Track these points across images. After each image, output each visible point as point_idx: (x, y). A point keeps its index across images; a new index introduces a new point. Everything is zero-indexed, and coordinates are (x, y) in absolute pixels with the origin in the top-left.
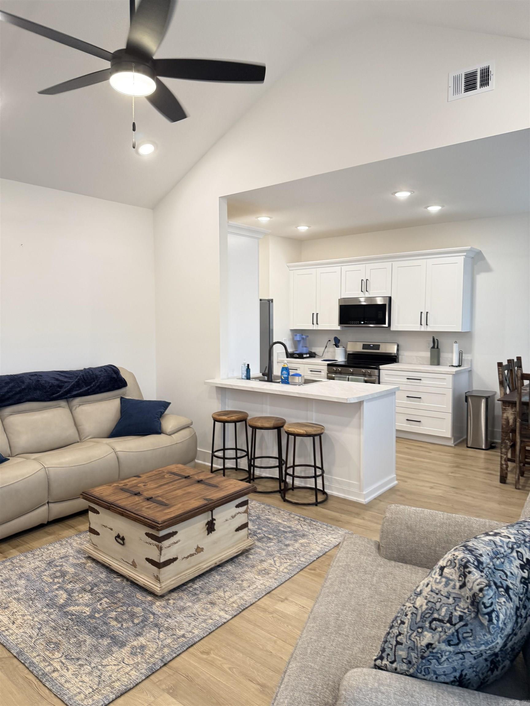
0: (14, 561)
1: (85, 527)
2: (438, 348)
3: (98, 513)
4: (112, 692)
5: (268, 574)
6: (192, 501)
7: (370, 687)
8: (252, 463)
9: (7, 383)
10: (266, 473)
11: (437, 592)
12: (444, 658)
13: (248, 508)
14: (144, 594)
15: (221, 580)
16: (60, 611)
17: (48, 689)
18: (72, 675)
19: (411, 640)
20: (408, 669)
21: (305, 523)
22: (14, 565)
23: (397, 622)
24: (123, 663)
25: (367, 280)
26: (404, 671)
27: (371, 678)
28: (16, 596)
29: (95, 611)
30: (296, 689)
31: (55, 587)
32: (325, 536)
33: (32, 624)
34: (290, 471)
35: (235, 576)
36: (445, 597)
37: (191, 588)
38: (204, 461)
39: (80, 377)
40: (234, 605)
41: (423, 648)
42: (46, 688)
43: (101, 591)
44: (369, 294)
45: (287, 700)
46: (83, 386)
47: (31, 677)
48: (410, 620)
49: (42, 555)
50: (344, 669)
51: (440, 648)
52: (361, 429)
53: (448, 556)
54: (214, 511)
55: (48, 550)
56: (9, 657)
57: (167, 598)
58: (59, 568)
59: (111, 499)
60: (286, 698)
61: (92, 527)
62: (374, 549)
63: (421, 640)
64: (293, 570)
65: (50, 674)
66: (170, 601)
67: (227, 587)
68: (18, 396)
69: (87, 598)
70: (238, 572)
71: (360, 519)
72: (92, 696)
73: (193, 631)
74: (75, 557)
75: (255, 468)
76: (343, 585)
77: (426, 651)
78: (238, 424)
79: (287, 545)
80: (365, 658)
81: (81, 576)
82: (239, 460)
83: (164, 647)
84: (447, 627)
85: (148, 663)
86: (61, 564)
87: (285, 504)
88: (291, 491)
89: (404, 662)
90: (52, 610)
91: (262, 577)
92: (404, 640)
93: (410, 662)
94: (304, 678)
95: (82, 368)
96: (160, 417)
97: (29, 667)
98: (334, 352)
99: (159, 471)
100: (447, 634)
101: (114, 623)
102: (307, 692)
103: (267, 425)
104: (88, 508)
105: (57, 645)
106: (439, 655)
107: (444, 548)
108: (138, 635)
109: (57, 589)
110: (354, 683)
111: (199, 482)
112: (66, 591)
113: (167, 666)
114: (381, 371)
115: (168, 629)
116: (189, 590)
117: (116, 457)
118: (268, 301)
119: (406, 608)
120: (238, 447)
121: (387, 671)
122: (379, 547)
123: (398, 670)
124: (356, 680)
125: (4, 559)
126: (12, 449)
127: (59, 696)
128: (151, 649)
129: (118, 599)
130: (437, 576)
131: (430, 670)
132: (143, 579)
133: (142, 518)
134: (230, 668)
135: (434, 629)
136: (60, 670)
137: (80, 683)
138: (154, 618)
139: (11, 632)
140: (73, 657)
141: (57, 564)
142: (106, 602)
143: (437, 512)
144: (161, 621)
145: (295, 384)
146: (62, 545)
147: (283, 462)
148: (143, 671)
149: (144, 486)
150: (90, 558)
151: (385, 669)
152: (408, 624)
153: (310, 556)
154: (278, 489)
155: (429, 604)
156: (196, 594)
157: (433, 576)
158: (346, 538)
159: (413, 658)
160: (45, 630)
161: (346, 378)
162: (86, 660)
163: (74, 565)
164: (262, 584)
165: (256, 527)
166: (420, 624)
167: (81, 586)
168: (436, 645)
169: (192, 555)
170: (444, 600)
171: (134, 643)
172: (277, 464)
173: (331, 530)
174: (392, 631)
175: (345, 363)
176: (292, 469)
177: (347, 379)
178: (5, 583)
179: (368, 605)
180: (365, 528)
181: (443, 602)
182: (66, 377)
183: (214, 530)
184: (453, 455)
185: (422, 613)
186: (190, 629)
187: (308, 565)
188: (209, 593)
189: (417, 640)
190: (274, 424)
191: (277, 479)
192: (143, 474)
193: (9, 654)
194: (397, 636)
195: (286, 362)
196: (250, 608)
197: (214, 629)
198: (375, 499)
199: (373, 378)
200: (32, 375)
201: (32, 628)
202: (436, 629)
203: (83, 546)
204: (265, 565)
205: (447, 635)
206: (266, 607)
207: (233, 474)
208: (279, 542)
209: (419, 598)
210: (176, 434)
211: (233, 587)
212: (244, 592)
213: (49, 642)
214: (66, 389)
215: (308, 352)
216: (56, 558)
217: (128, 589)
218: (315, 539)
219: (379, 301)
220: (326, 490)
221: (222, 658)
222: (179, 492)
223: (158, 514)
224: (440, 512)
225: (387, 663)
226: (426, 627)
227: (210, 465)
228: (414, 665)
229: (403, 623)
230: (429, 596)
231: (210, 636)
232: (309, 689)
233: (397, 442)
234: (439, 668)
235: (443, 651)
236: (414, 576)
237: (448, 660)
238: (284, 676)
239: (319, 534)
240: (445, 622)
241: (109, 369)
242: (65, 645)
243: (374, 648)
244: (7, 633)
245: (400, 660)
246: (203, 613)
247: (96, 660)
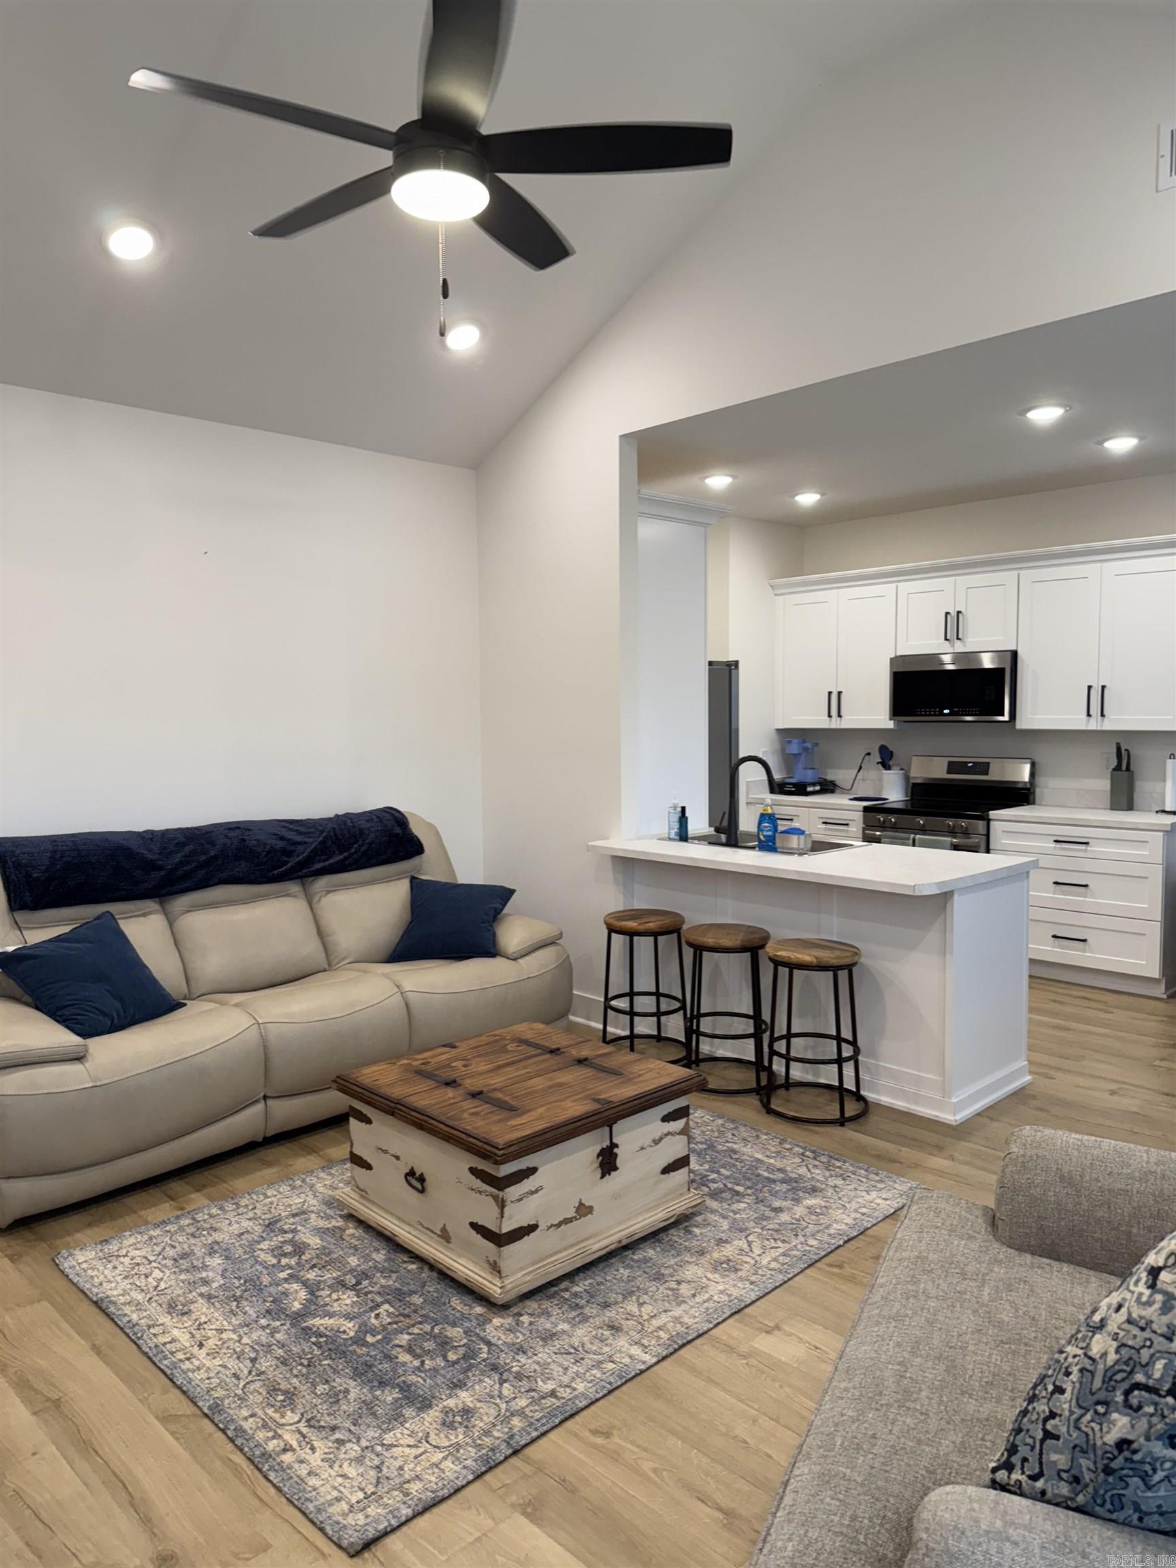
0: (199, 1217)
1: (342, 1151)
2: (1128, 769)
3: (368, 1121)
4: (405, 1503)
5: (736, 1270)
6: (568, 1103)
7: (984, 1527)
8: (695, 1028)
9: (181, 845)
10: (725, 1050)
11: (1142, 1323)
12: (1160, 1475)
13: (687, 1124)
14: (467, 1299)
15: (631, 1279)
16: (293, 1325)
17: (274, 1485)
18: (322, 1460)
19: (1079, 1429)
20: (1073, 1496)
21: (817, 1163)
22: (199, 1225)
23: (1046, 1389)
24: (427, 1442)
25: (959, 612)
26: (1061, 1500)
27: (986, 1508)
28: (204, 1289)
29: (365, 1329)
30: (811, 1522)
31: (283, 1275)
32: (864, 1194)
33: (238, 1350)
34: (781, 1047)
35: (663, 1271)
36: (1163, 1335)
37: (568, 1293)
38: (588, 1018)
39: (329, 831)
40: (662, 1334)
41: (1108, 1448)
42: (269, 1485)
43: (376, 1289)
44: (965, 646)
45: (791, 1544)
46: (334, 853)
47: (238, 1459)
48: (1077, 1385)
49: (255, 1208)
50: (919, 1485)
51: (1150, 1453)
52: (948, 956)
53: (1169, 1245)
54: (615, 1127)
55: (267, 1197)
56: (194, 1415)
57: (515, 1310)
58: (290, 1236)
59: (398, 1092)
60: (790, 1540)
61: (356, 1151)
62: (981, 1224)
63: (1105, 1430)
64: (792, 1266)
65: (278, 1455)
66: (521, 1318)
67: (646, 1294)
68: (201, 873)
69: (348, 1302)
70: (668, 1264)
71: (945, 1158)
72: (364, 1508)
73: (573, 1385)
74: (322, 1214)
75: (701, 1038)
76: (911, 1300)
77: (1115, 1458)
78: (662, 939)
79: (778, 1210)
80: (968, 1465)
81: (335, 1256)
82: (663, 1018)
83: (513, 1415)
84: (1167, 1404)
85: (479, 1447)
86: (293, 1227)
87: (771, 1119)
88: (782, 1092)
89: (1062, 1479)
90: (278, 1323)
91: (722, 1276)
92: (1064, 1429)
93: (1077, 1480)
94: (828, 1500)
95: (332, 815)
96: (494, 921)
97: (236, 1437)
98: (880, 780)
99: (495, 1035)
100: (1167, 1420)
101: (405, 1357)
102: (837, 1530)
103: (726, 942)
104: (347, 1110)
105: (291, 1397)
106: (1148, 1468)
107: (1150, 1229)
108: (456, 1386)
109: (286, 1280)
110: (947, 1516)
111: (581, 1062)
112: (305, 1284)
113: (520, 1455)
114: (992, 823)
115: (519, 1376)
116: (562, 1297)
117: (403, 1005)
118: (728, 665)
119: (1066, 1359)
120: (661, 991)
121: (1022, 1495)
122: (993, 1222)
123: (1049, 1495)
124: (952, 1510)
125: (179, 1213)
126: (192, 983)
127: (296, 1502)
128: (485, 1418)
129: (412, 1307)
130: (1142, 1288)
131: (1124, 1500)
132: (465, 1267)
133: (463, 1136)
134: (655, 1470)
135: (1135, 1407)
136: (298, 1449)
137: (340, 1480)
138: (489, 1353)
139: (197, 1363)
140: (322, 1423)
141: (286, 1227)
142: (389, 1314)
143: (1132, 1146)
144: (505, 1358)
145: (790, 852)
146: (293, 1188)
147: (764, 1027)
148: (469, 1462)
149: (465, 1066)
150: (352, 1217)
151: (1018, 1491)
152: (1072, 1394)
153: (830, 1235)
154: (754, 1085)
155: (1124, 1351)
156: (577, 1305)
157: (1132, 1288)
158: (916, 1198)
159: (1084, 1469)
160: (265, 1364)
161: (908, 839)
162: (350, 1431)
163: (321, 1232)
164: (721, 1292)
165: (707, 1167)
166: (1102, 1395)
167: (335, 1275)
168: (1141, 1445)
169: (567, 1221)
170: (1159, 1343)
171: (448, 1401)
172: (751, 1031)
173: (877, 1181)
174: (1034, 1408)
175: (907, 805)
176: (784, 1042)
177: (911, 841)
178: (181, 1262)
179: (971, 1348)
180: (957, 1179)
181: (1156, 1347)
182: (299, 832)
183: (616, 1169)
184: (1165, 1019)
185: (1106, 1371)
186: (566, 1380)
187: (825, 1256)
188: (606, 1305)
189: (1093, 1429)
190: (742, 941)
191: (750, 1062)
192: (462, 1041)
193: (194, 1409)
194: (1046, 1420)
195: (769, 801)
196: (697, 1342)
197: (619, 1383)
198: (979, 1114)
199: (974, 840)
200: (229, 829)
201: (238, 1358)
202: (1140, 1408)
203: (337, 1192)
204: (729, 1251)
205: (1166, 1424)
206: (731, 1342)
207: (652, 1048)
208: (759, 1201)
209: (1098, 1336)
210: (527, 958)
211: (659, 1296)
212: (684, 1307)
213: (273, 1389)
214: (300, 858)
215: (817, 780)
216: (283, 1214)
217: (432, 1288)
218: (840, 1199)
219: (987, 662)
220: (863, 1093)
221: (639, 1446)
222: (539, 1083)
223: (495, 1128)
224: (1139, 1147)
225: (1023, 1478)
226: (1117, 1403)
227: (601, 1026)
228: (1086, 1486)
229: (1059, 1390)
230: (1122, 1334)
231: (611, 1398)
232: (842, 1525)
233: (1030, 987)
234: (1147, 1497)
235: (1158, 1459)
236: (1078, 1290)
237: (1170, 1481)
238: (784, 1492)
239: (850, 1187)
240: (1163, 1393)
241: (388, 817)
242: (306, 1398)
243: (988, 1444)
244: (187, 1365)
245: (1055, 1473)
246: (594, 1348)
247: (371, 1433)
